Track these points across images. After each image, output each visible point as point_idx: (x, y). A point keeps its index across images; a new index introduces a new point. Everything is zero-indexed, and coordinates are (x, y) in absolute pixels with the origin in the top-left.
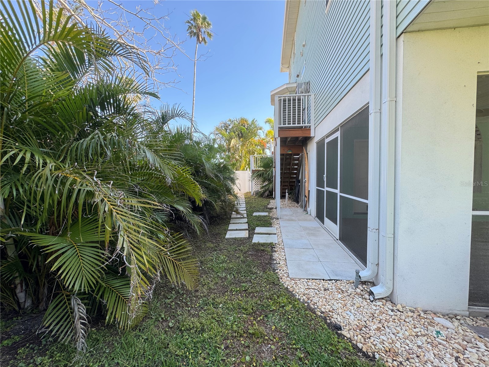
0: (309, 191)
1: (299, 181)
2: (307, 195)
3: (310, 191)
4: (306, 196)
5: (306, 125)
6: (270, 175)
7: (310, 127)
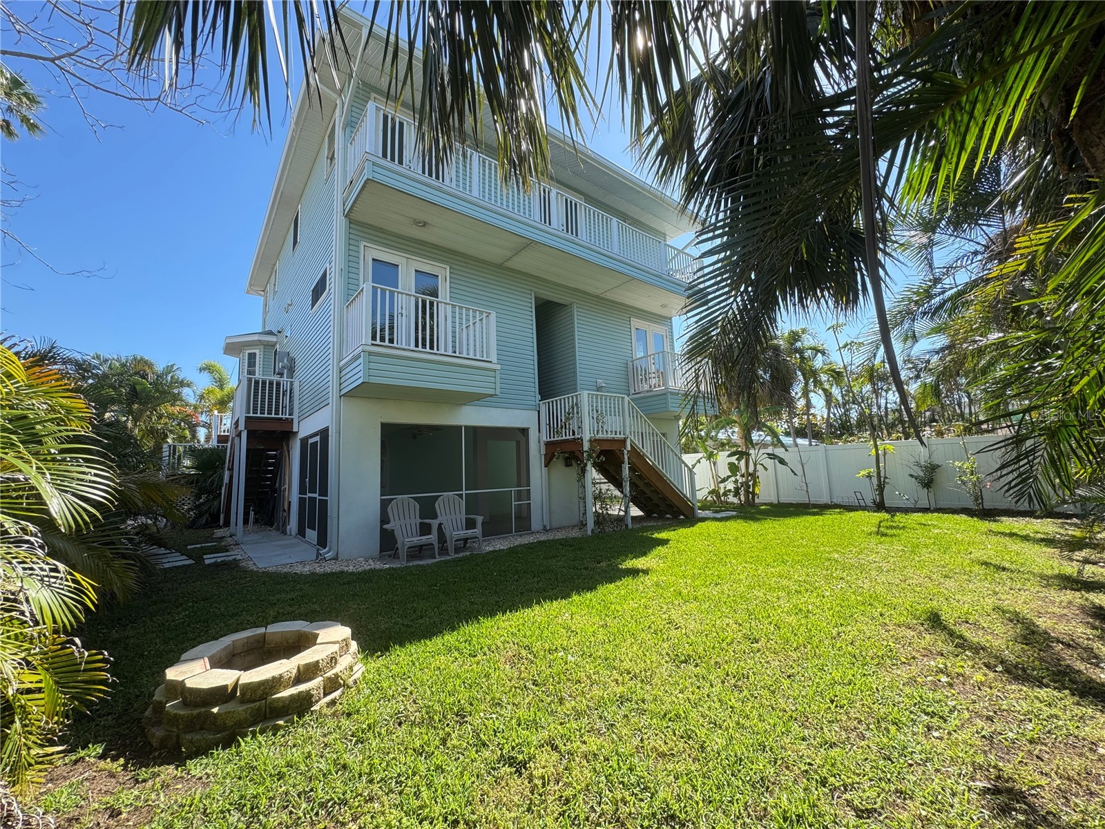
0: (290, 502)
1: (275, 491)
2: (286, 508)
3: (292, 503)
4: (284, 511)
5: (287, 416)
6: (216, 483)
7: (292, 420)
